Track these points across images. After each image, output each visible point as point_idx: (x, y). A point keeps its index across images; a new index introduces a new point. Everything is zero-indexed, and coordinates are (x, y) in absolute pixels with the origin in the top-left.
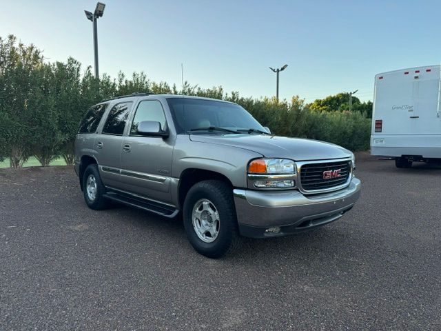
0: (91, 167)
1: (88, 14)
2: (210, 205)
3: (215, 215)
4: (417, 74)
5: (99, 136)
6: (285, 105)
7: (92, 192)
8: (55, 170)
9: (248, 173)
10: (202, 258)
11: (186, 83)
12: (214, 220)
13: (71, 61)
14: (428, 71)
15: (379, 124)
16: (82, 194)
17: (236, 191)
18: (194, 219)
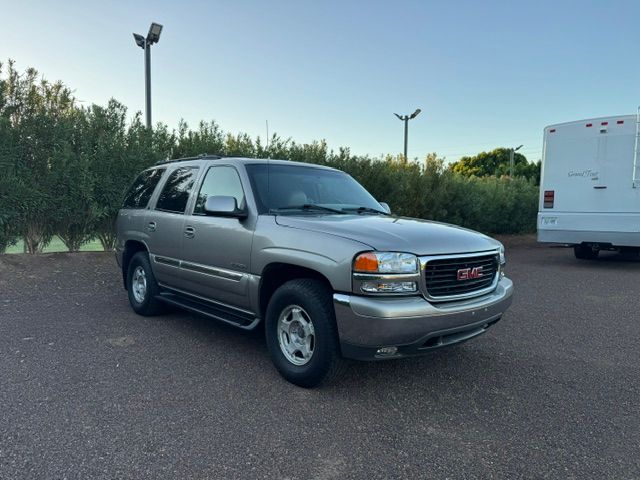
0: (140, 255)
1: (138, 38)
2: (302, 313)
3: (309, 328)
4: (604, 128)
5: (150, 213)
6: (415, 167)
7: (139, 290)
8: (89, 258)
9: (353, 272)
10: (290, 386)
11: (274, 136)
12: (307, 334)
13: (114, 104)
14: (619, 122)
15: (550, 196)
16: (126, 293)
17: (336, 297)
18: (280, 332)
